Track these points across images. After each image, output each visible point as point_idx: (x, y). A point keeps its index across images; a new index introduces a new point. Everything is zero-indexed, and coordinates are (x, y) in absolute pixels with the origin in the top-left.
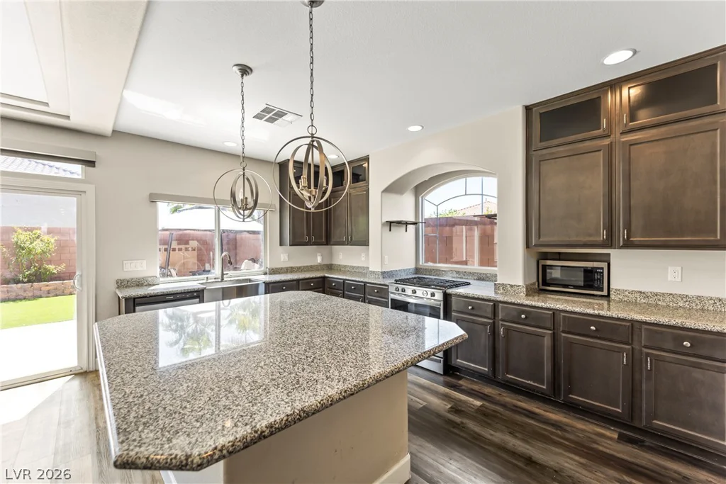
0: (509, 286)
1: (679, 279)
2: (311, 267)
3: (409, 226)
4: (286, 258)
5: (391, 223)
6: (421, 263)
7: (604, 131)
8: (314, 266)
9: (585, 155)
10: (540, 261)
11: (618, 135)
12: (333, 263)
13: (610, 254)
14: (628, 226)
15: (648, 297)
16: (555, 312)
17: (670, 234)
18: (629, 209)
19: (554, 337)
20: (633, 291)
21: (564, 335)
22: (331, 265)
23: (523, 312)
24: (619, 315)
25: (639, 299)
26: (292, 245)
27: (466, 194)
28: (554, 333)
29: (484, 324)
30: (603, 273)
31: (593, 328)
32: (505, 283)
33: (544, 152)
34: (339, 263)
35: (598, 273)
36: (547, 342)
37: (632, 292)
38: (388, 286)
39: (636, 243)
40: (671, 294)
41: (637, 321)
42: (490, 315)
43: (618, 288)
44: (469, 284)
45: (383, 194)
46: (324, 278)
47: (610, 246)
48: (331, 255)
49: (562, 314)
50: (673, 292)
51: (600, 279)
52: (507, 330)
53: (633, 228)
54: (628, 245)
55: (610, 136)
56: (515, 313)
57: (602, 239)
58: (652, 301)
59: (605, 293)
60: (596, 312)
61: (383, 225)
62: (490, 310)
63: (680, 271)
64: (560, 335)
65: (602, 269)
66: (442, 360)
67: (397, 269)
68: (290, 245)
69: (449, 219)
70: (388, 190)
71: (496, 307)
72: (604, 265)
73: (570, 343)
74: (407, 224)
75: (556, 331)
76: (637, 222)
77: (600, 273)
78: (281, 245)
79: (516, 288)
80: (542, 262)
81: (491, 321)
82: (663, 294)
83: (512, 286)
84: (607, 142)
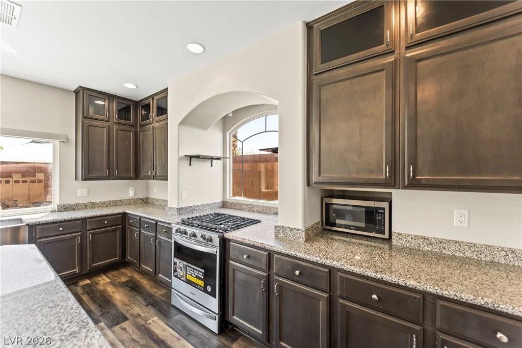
0: (288, 230)
1: (466, 225)
2: (121, 201)
3: (214, 161)
4: (85, 193)
5: (191, 157)
6: (228, 197)
7: (388, 45)
8: (124, 200)
9: (367, 77)
10: (324, 199)
11: (403, 50)
12: (150, 196)
13: (391, 193)
14: (414, 161)
15: (432, 244)
16: (332, 269)
17: (462, 171)
18: (414, 141)
19: (331, 302)
20: (416, 236)
21: (341, 301)
22: (147, 199)
23: (297, 267)
24: (408, 284)
25: (422, 246)
26: (85, 180)
27: (266, 132)
28: (330, 296)
29: (258, 276)
30: (384, 213)
31: (374, 296)
32: (285, 225)
33: (325, 75)
34: (153, 197)
35: (379, 213)
36: (322, 307)
37: (415, 238)
38: (170, 224)
39: (423, 182)
40: (458, 242)
41: (430, 294)
42: (264, 267)
43: (401, 232)
44: (260, 221)
45: (181, 127)
46: (125, 214)
47: (394, 186)
48: (147, 188)
49: (340, 274)
50: (460, 240)
51: (381, 220)
52: (281, 287)
53: (420, 163)
54: (415, 184)
55: (394, 51)
56: (289, 267)
57: (384, 177)
58: (436, 249)
59: (386, 236)
60: (379, 276)
61: (180, 159)
62: (264, 260)
63: (467, 216)
64: (338, 301)
65: (383, 209)
66: (217, 317)
67: (199, 204)
68: (82, 180)
69: (262, 156)
70: (183, 123)
71: (272, 257)
72: (385, 205)
73: (348, 313)
74: (212, 159)
75: (332, 294)
76: (424, 157)
77: (382, 213)
78: (76, 180)
79: (296, 232)
80: (327, 200)
81: (265, 274)
82: (449, 241)
83: (291, 230)
84: (391, 59)
